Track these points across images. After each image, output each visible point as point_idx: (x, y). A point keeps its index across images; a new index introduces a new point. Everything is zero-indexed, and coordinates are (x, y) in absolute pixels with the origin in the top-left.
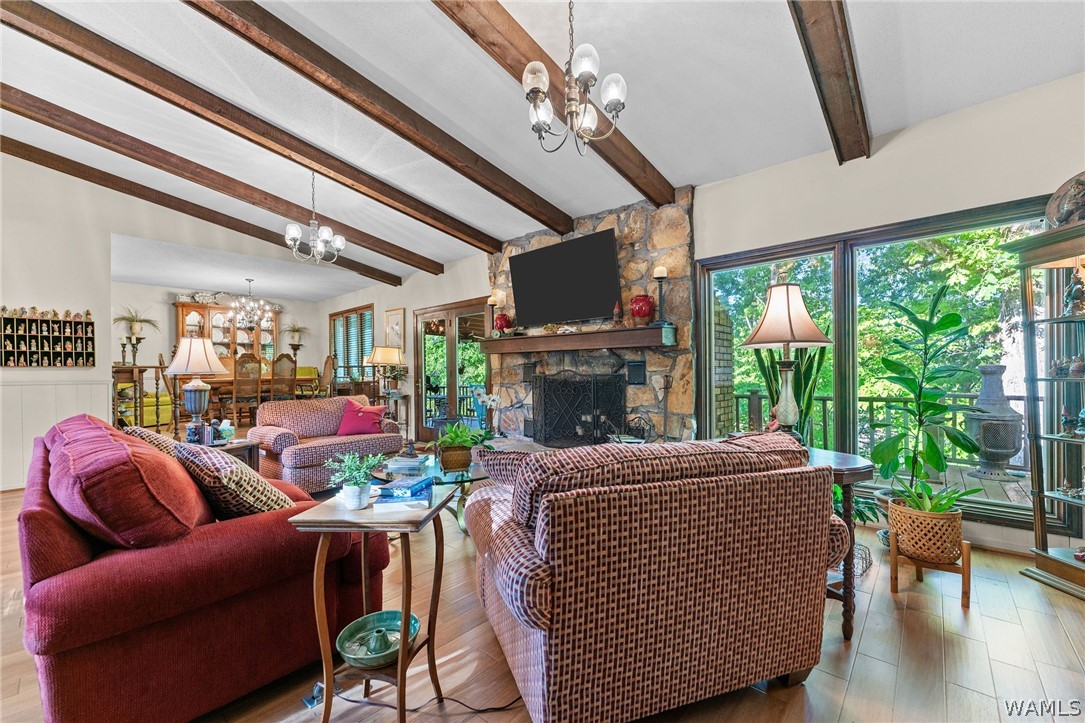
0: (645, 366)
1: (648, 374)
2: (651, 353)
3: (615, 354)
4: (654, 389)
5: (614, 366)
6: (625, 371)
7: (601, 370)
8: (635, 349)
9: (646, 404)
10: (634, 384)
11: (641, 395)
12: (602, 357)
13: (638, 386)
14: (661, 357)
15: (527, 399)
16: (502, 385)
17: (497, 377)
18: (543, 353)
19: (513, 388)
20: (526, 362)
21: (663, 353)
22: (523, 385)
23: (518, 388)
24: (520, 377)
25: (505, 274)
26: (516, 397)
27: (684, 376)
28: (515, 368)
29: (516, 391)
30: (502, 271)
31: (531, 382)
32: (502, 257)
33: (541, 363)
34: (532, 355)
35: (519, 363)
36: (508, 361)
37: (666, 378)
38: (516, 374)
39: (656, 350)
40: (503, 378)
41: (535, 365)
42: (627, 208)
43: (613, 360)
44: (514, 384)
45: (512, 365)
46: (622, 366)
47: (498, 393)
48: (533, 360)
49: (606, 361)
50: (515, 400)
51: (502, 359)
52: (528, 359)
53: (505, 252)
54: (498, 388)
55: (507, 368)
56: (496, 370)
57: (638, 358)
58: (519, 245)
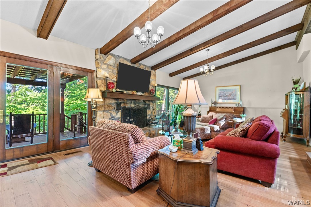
0: (150, 105)
1: (150, 107)
4: (151, 110)
5: (144, 105)
7: (141, 105)
8: (148, 101)
9: (150, 114)
10: (148, 109)
11: (149, 112)
12: (141, 102)
15: (117, 116)
16: (104, 111)
17: (101, 108)
18: (125, 100)
19: (110, 112)
20: (117, 102)
21: (153, 102)
22: (115, 111)
23: (112, 112)
24: (113, 108)
25: (107, 65)
26: (111, 116)
27: (155, 107)
28: (111, 104)
29: (111, 113)
30: (106, 63)
31: (120, 109)
32: (106, 57)
33: (124, 103)
34: (119, 100)
35: (113, 102)
36: (108, 101)
37: (153, 108)
38: (112, 107)
39: (151, 101)
40: (105, 108)
41: (120, 103)
42: (146, 66)
43: (144, 103)
44: (110, 111)
45: (109, 103)
46: (146, 105)
47: (102, 115)
48: (120, 102)
49: (143, 103)
50: (111, 117)
51: (105, 100)
52: (117, 101)
53: (108, 56)
54: (102, 112)
55: (107, 104)
56: (101, 105)
57: (149, 103)
58: (114, 57)
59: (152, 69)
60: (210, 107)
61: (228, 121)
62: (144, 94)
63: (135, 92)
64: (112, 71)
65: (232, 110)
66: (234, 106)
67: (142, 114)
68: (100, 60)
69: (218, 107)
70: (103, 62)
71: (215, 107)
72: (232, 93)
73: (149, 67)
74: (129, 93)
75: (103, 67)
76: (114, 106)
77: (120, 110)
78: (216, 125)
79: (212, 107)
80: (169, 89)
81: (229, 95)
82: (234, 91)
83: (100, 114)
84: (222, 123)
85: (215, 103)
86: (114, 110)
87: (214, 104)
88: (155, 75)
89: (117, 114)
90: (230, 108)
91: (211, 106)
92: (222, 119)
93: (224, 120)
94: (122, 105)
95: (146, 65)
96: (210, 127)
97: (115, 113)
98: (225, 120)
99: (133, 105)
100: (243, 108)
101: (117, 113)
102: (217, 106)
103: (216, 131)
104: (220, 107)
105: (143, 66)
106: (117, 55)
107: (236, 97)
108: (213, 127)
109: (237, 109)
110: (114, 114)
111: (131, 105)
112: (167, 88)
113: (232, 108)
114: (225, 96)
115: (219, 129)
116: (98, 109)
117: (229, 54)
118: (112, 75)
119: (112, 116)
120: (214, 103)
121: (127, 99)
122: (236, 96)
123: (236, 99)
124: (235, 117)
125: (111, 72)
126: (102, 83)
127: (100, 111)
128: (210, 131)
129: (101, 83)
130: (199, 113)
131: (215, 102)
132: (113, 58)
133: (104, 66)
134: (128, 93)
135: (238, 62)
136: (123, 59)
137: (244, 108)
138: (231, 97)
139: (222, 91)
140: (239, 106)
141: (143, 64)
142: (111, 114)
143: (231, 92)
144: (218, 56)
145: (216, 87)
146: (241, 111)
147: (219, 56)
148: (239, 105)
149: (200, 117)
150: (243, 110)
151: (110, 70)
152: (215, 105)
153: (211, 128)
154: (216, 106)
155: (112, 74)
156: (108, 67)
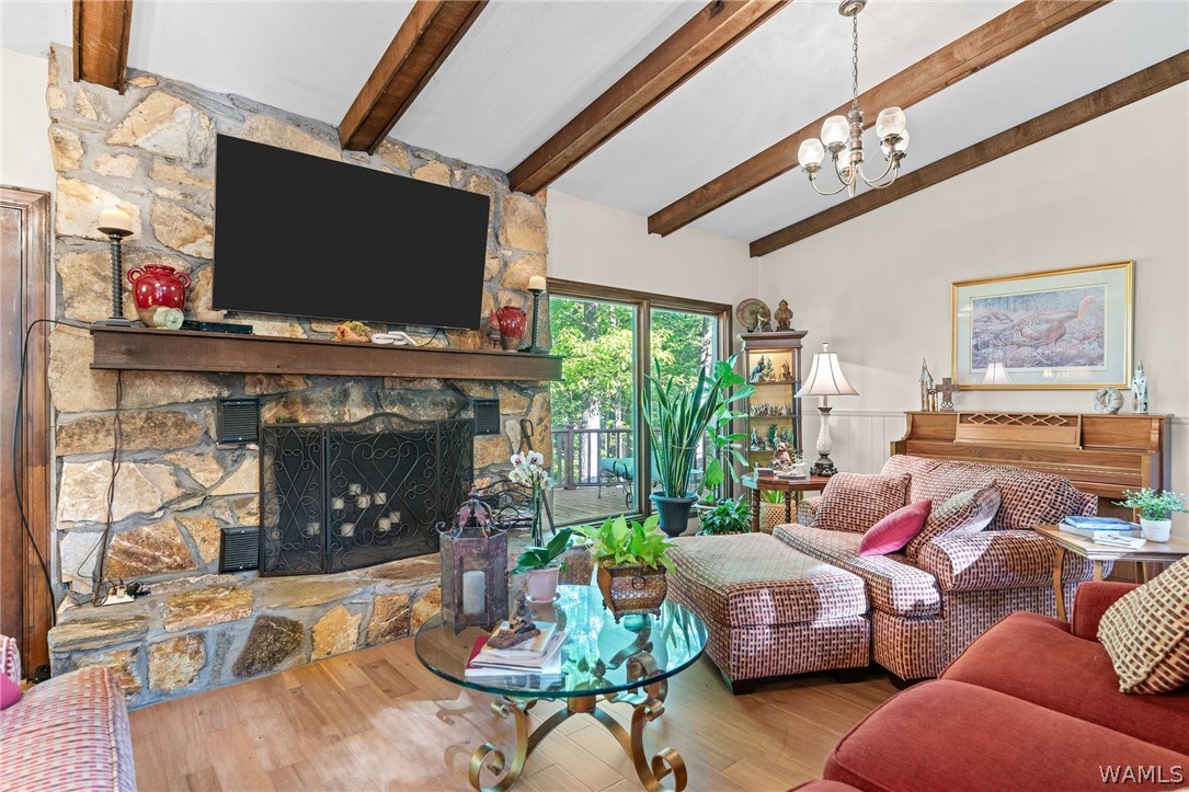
0: (498, 407)
1: (501, 418)
2: (505, 389)
3: (455, 389)
4: (509, 439)
5: (452, 406)
6: (470, 414)
7: (427, 413)
8: (486, 383)
9: (498, 461)
10: (485, 433)
11: (492, 449)
12: (428, 391)
13: (488, 437)
14: (517, 395)
15: (228, 482)
16: (116, 456)
17: (91, 436)
18: (288, 378)
19: (166, 463)
20: (226, 394)
21: (521, 390)
22: (210, 450)
23: (187, 460)
24: (197, 432)
25: (141, 155)
26: (178, 485)
27: (541, 420)
28: (177, 408)
29: (177, 467)
30: (124, 145)
31: (250, 441)
32: (127, 106)
33: (283, 398)
34: (248, 379)
35: (193, 397)
36: (147, 392)
37: (522, 423)
38: (182, 424)
39: (511, 385)
40: (120, 436)
41: (258, 402)
42: (465, 166)
43: (450, 397)
44: (168, 451)
45: (164, 402)
46: (464, 406)
47: (96, 480)
48: (251, 391)
49: (438, 399)
50: (175, 492)
51: (119, 383)
52: (229, 386)
53: (142, 101)
54: (98, 464)
55: (140, 409)
56: (88, 415)
57: (489, 396)
58: (198, 106)
59: (512, 188)
60: (913, 418)
61: (1018, 535)
62: (453, 338)
63: (352, 331)
64: (185, 195)
65: (1070, 439)
66: (1087, 405)
67: (422, 466)
68: (73, 124)
69: (964, 417)
70: (103, 134)
71: (949, 415)
72: (1069, 318)
73: (494, 171)
74: (320, 338)
75: (102, 170)
76: (208, 419)
77: (253, 446)
78: (916, 564)
79: (924, 413)
80: (649, 306)
81: (1050, 330)
82: (1087, 304)
83: (80, 477)
84: (964, 550)
85: (949, 388)
86: (204, 448)
87: (940, 394)
88: (537, 225)
89: (227, 474)
90: (1052, 420)
91: (918, 408)
92: (963, 515)
93: (988, 520)
94: (269, 414)
95: (465, 159)
96: (861, 573)
97: (215, 466)
98: (987, 528)
99: (356, 412)
100: (1156, 424)
101: (228, 468)
102: (959, 408)
103: (907, 616)
104: (979, 418)
105: (444, 168)
106: (226, 91)
107: (1101, 345)
108: (889, 585)
109: (1105, 428)
110: (205, 472)
111: (342, 414)
112: (639, 304)
113: (1069, 420)
114: (1017, 337)
115: (931, 597)
116: (68, 445)
117: (1030, 24)
118: (180, 224)
119: (187, 482)
120: (938, 389)
121: (308, 376)
122: (1099, 337)
123: (1101, 358)
124: (1077, 512)
125: (170, 200)
126: (96, 274)
127: (84, 455)
128: (863, 609)
129: (88, 277)
130: (824, 456)
131: (947, 381)
132: (185, 111)
133: (115, 162)
134: (314, 337)
135: (1115, 100)
136: (271, 120)
137: (1166, 423)
138: (1058, 348)
139: (995, 308)
140: (1127, 410)
141: (444, 154)
142: (177, 470)
143: (1063, 315)
144: (947, 53)
145: (957, 284)
146: (1141, 444)
147: (957, 56)
148: (1121, 398)
149: (820, 487)
150: (1155, 437)
151: (162, 192)
152: (947, 399)
153: (868, 588)
154: (956, 408)
155: (178, 211)
156: (149, 172)
